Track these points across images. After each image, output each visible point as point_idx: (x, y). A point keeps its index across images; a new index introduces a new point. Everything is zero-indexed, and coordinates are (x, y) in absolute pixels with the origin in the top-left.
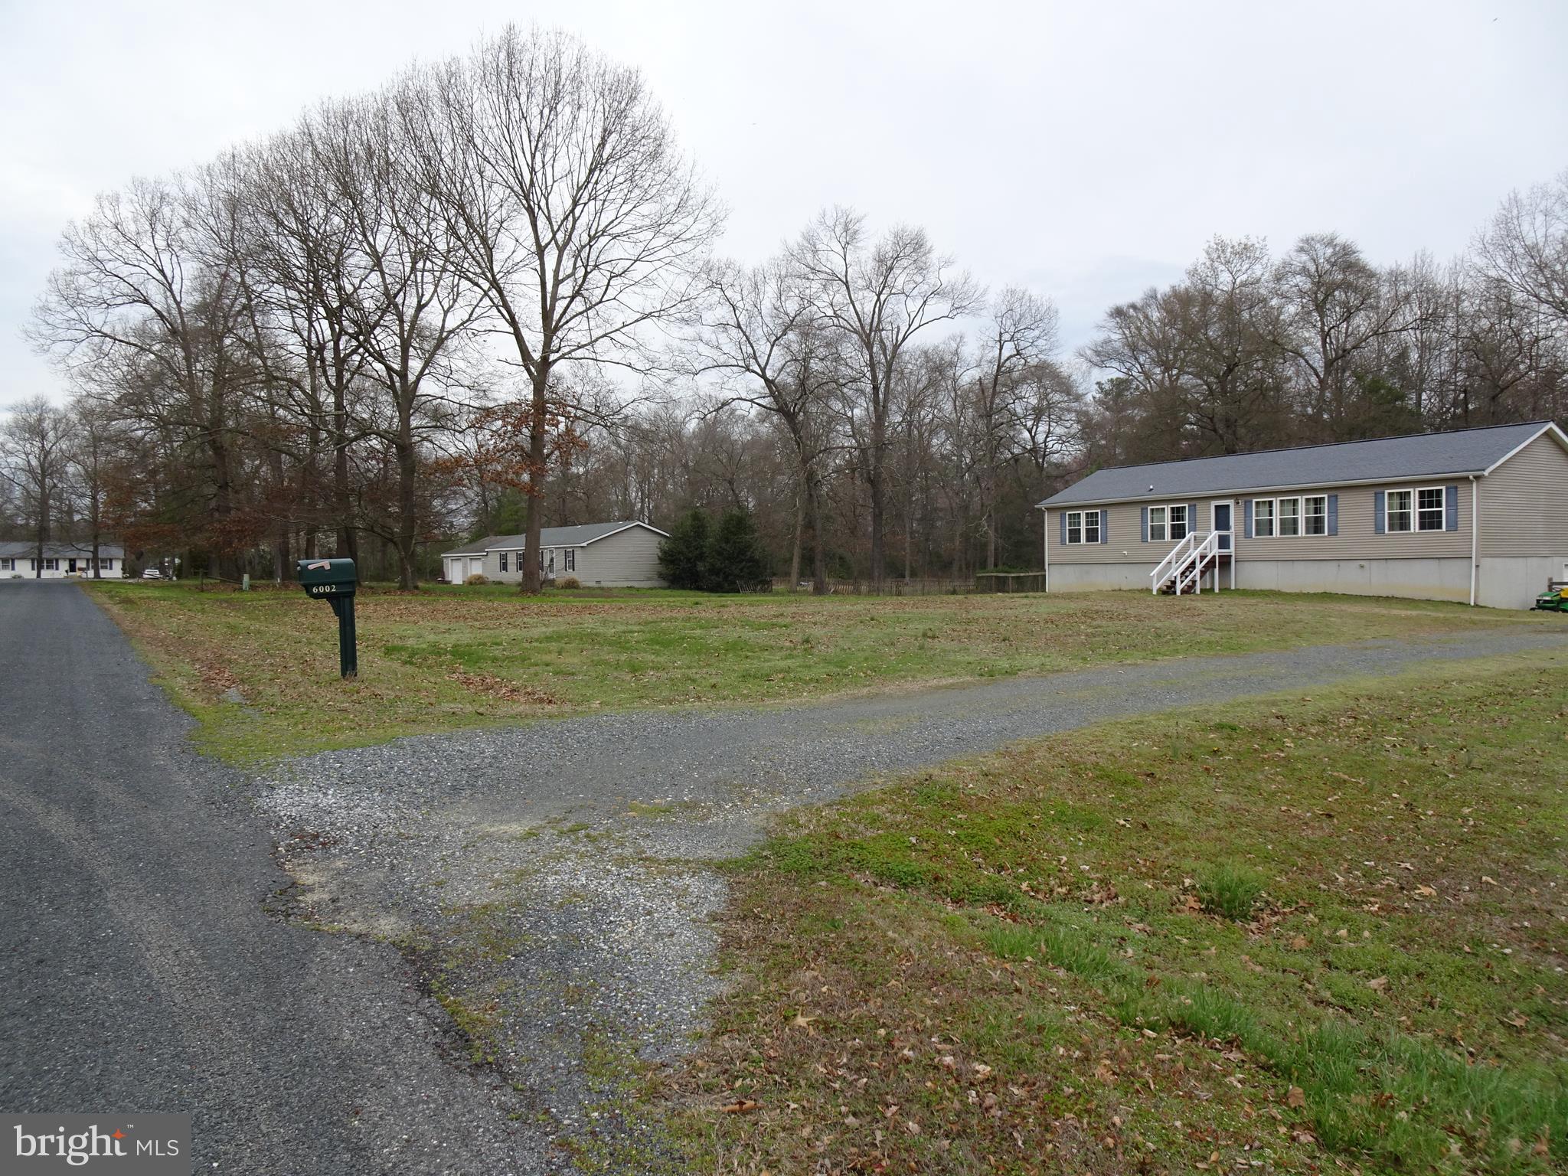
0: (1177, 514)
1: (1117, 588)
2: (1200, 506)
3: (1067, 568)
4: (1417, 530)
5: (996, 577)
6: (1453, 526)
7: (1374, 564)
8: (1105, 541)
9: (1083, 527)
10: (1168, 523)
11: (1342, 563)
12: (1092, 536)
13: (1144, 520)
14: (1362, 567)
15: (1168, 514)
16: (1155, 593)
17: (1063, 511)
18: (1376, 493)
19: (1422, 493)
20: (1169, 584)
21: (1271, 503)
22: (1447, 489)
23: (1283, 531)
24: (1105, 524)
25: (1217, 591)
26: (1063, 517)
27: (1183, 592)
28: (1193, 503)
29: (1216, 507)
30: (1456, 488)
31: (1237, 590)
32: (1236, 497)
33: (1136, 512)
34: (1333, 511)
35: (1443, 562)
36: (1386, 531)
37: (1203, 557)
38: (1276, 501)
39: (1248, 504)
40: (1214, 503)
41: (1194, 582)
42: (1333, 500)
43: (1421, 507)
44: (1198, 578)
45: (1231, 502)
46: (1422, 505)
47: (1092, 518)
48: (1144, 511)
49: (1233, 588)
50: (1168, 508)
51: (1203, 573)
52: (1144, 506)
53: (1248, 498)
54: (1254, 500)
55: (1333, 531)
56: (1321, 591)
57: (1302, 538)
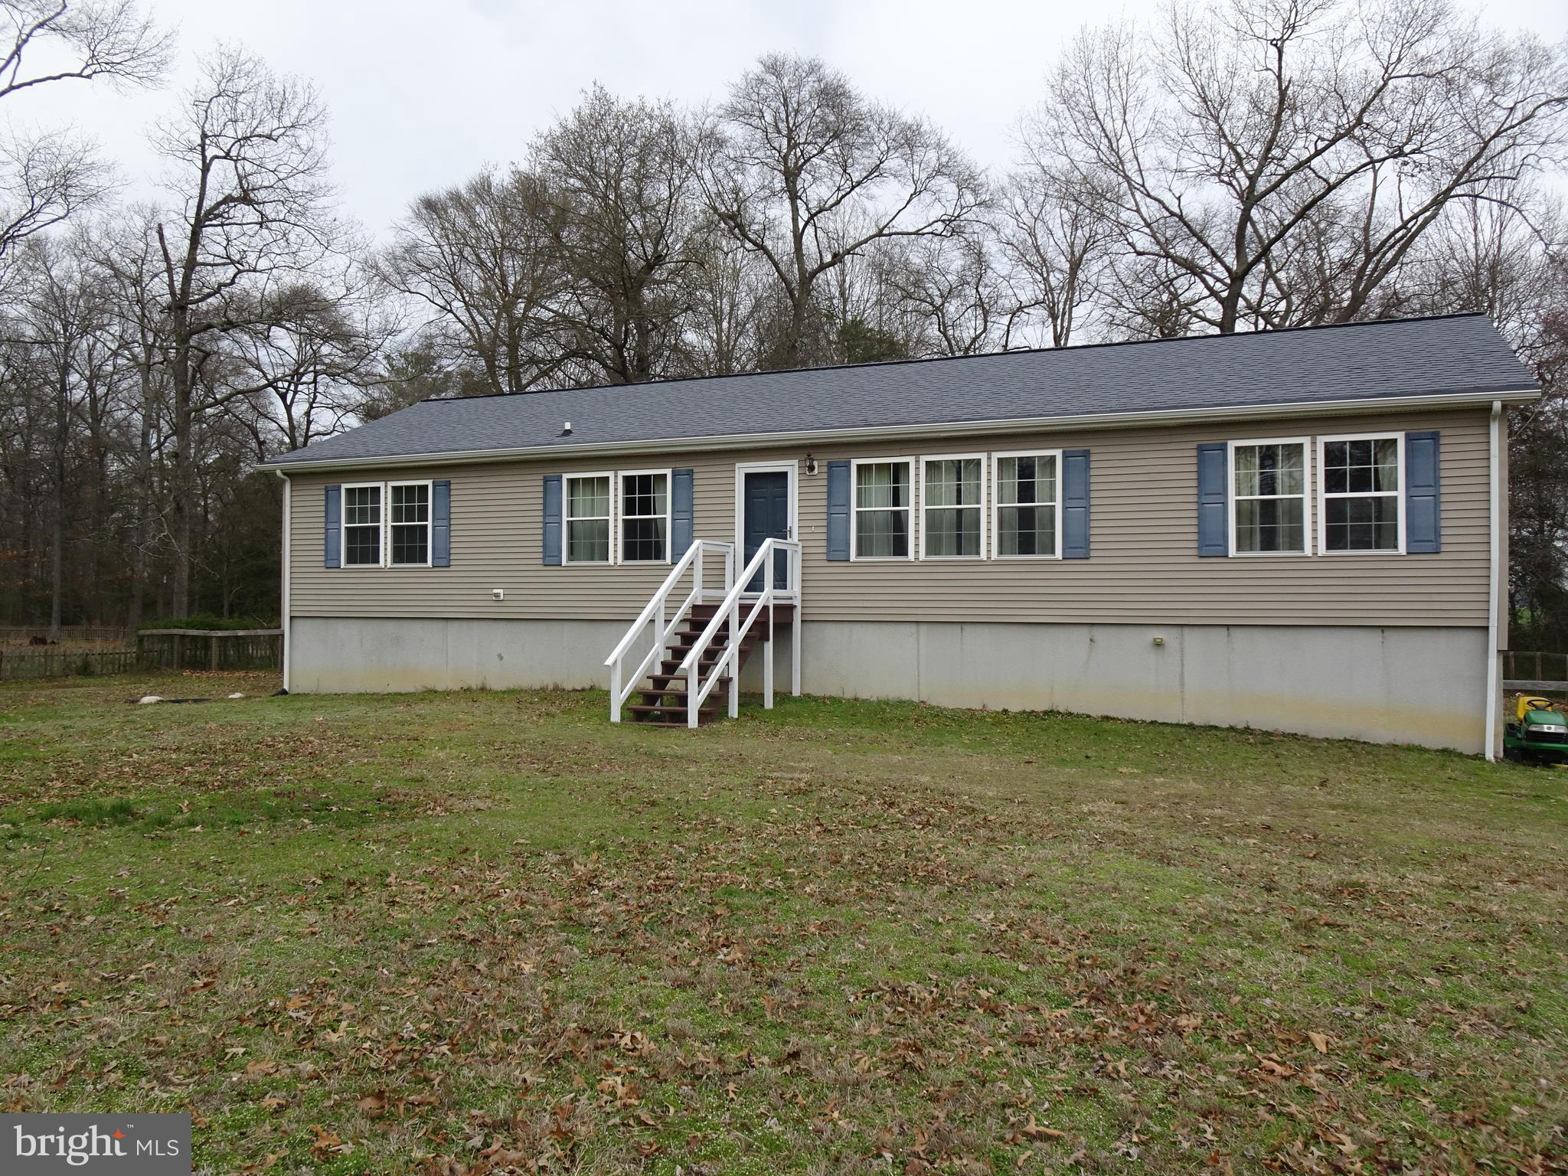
0: (640, 495)
1: (474, 683)
2: (705, 476)
3: (342, 630)
4: (1322, 550)
5: (183, 637)
6: (1427, 541)
7: (1192, 637)
8: (444, 561)
9: (386, 525)
10: (616, 518)
11: (1099, 634)
12: (409, 547)
13: (550, 510)
14: (1158, 644)
15: (616, 495)
16: (616, 716)
17: (331, 483)
18: (1201, 449)
19: (1333, 454)
20: (649, 685)
21: (898, 472)
22: (1409, 439)
23: (934, 545)
24: (445, 517)
25: (769, 704)
26: (331, 496)
27: (704, 716)
28: (683, 466)
29: (748, 476)
30: (1435, 437)
31: (806, 697)
32: (806, 451)
33: (531, 486)
34: (1079, 495)
35: (1392, 637)
36: (1232, 551)
37: (745, 610)
38: (916, 465)
39: (836, 474)
40: (743, 469)
41: (724, 682)
42: (1078, 466)
43: (1328, 490)
44: (734, 673)
45: (791, 467)
46: (1334, 481)
47: (409, 502)
48: (550, 485)
49: (796, 692)
50: (616, 479)
51: (743, 653)
52: (551, 472)
53: (837, 457)
54: (855, 463)
55: (1079, 549)
56: (1041, 707)
57: (989, 563)
